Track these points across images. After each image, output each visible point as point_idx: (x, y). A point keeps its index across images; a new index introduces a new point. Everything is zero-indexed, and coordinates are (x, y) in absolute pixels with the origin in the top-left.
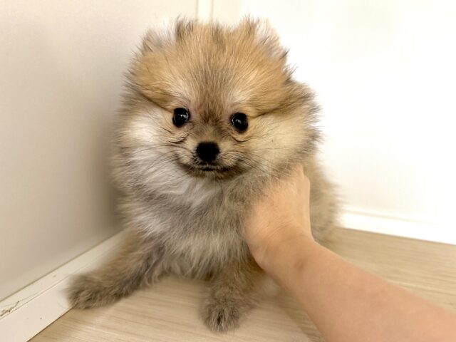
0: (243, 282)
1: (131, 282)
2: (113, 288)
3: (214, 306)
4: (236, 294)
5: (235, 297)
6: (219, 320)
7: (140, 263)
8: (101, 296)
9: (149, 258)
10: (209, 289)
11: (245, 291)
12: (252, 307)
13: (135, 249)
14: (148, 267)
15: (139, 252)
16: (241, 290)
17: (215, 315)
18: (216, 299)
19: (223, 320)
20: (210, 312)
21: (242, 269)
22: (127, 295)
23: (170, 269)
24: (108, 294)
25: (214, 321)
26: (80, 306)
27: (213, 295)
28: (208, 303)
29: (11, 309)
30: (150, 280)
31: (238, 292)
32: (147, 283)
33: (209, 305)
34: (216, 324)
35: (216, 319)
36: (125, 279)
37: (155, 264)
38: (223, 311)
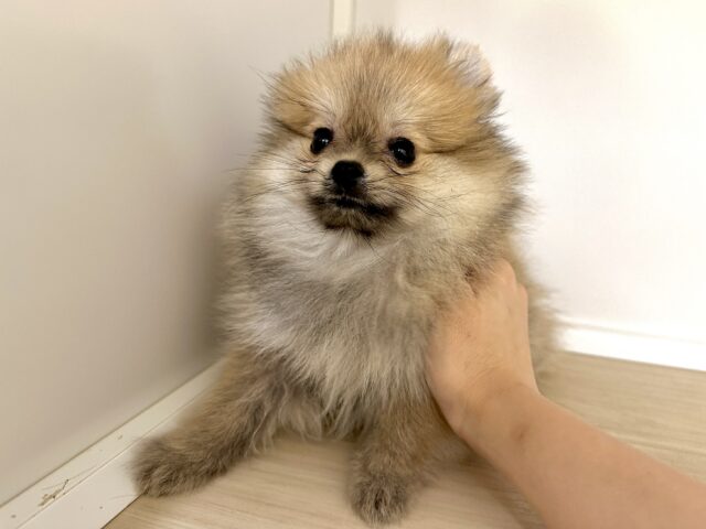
0: (411, 444)
1: (230, 451)
2: (202, 462)
3: (369, 485)
4: (401, 465)
5: (398, 469)
6: (377, 505)
7: (245, 419)
8: (185, 476)
9: (259, 407)
10: (360, 455)
11: (414, 458)
13: (238, 396)
14: (255, 423)
15: (243, 400)
16: (408, 457)
17: (371, 498)
19: (383, 504)
20: (363, 493)
21: (409, 422)
22: (224, 471)
23: (290, 425)
24: (195, 473)
25: (370, 506)
26: (153, 491)
27: (365, 468)
28: (358, 480)
30: (259, 444)
31: (403, 462)
32: (255, 450)
33: (361, 483)
34: (373, 509)
35: (372, 502)
36: (221, 447)
37: (268, 417)
38: (383, 492)
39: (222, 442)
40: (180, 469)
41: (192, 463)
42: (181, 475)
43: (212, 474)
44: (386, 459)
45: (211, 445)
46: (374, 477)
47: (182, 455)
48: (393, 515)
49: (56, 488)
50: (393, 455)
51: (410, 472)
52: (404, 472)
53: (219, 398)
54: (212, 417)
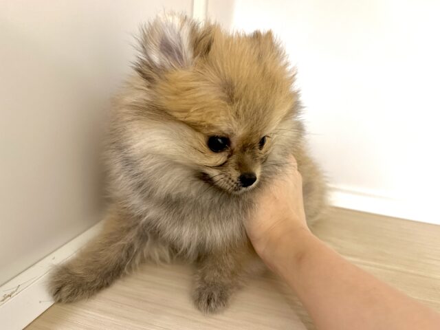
0: (231, 264)
1: (111, 274)
2: (94, 281)
3: (204, 289)
4: (224, 277)
5: (223, 280)
6: (209, 302)
7: (123, 254)
8: (83, 291)
9: (131, 247)
10: (199, 271)
11: (233, 272)
12: (240, 288)
13: (117, 240)
14: (128, 257)
15: (121, 243)
16: (229, 272)
17: (205, 297)
18: (205, 282)
19: (212, 301)
20: (200, 295)
22: (108, 285)
25: (204, 302)
27: (202, 279)
28: (198, 286)
29: (12, 293)
30: (130, 268)
31: (226, 275)
33: (199, 288)
34: (206, 305)
35: (206, 300)
36: (106, 272)
37: (136, 252)
38: (212, 294)
39: (106, 269)
40: (80, 286)
41: (87, 283)
42: (80, 290)
43: (101, 288)
44: (216, 274)
45: (100, 270)
46: (208, 284)
47: (81, 278)
48: (219, 308)
49: (12, 291)
50: (220, 271)
51: (230, 281)
52: (226, 281)
53: (106, 241)
54: (101, 252)
